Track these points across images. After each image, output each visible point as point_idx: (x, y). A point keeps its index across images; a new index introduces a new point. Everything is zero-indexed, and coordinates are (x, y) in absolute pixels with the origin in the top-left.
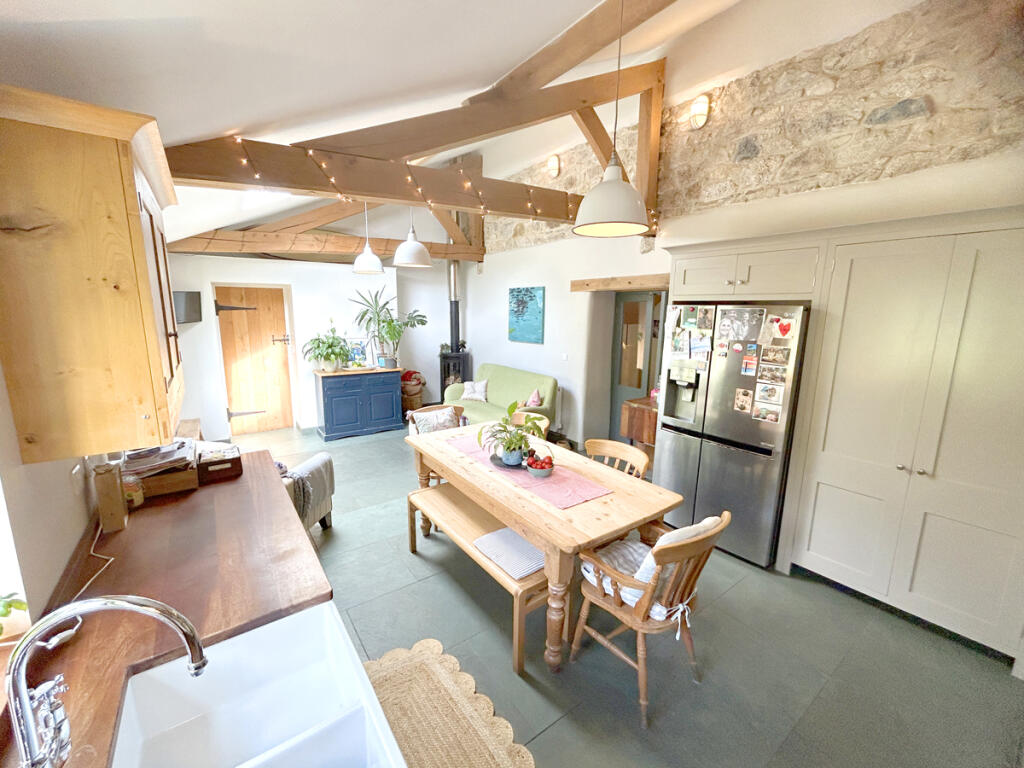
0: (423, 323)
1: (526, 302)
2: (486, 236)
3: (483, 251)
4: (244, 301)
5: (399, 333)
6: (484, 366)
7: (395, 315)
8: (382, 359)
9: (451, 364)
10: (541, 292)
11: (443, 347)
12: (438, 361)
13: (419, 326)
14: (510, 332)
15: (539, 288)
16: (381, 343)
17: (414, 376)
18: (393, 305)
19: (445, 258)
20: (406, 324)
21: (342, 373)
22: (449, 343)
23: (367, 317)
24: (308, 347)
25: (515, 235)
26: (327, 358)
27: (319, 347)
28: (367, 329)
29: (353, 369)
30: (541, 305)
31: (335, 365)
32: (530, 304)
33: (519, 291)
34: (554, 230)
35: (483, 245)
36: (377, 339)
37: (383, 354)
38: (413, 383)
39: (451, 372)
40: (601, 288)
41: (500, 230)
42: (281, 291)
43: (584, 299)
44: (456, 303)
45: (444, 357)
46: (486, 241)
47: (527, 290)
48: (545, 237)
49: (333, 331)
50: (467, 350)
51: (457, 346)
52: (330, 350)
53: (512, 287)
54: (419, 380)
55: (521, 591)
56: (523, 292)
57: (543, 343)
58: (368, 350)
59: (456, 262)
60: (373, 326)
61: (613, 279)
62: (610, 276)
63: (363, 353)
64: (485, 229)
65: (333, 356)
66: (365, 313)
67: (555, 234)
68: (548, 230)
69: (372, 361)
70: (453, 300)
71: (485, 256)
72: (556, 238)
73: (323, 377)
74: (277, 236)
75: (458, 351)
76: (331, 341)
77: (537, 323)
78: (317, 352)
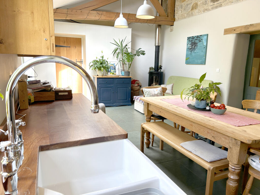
0: (143, 54)
1: (197, 43)
2: (176, 12)
3: (174, 20)
4: (65, 43)
5: (132, 59)
6: (171, 78)
7: (129, 50)
8: (123, 72)
9: (154, 77)
10: (206, 37)
11: (150, 68)
12: (147, 76)
13: (141, 56)
14: (186, 60)
15: (205, 35)
16: (123, 64)
17: (136, 82)
18: (129, 46)
19: (155, 23)
20: (135, 55)
21: (106, 77)
22: (153, 67)
23: (117, 52)
24: (92, 64)
25: (192, 9)
26: (100, 69)
27: (96, 64)
28: (117, 57)
29: (110, 75)
30: (205, 44)
31: (103, 73)
32: (199, 44)
33: (193, 38)
34: (215, 3)
35: (174, 17)
36: (121, 61)
37: (124, 70)
38: (136, 85)
39: (154, 81)
40: (243, 31)
41: (184, 8)
42: (81, 39)
43: (232, 38)
44: (159, 46)
45: (151, 74)
46: (176, 15)
47: (198, 37)
48: (210, 8)
49: (103, 57)
50: (162, 70)
51: (158, 68)
52: (101, 65)
53: (189, 36)
54: (138, 84)
55: (212, 168)
56: (195, 38)
57: (205, 64)
58: (117, 67)
59: (159, 26)
60: (120, 56)
61: (251, 25)
62: (249, 24)
63: (115, 69)
64: (176, 9)
65: (102, 68)
66: (116, 50)
67: (215, 5)
68: (212, 4)
69: (119, 73)
70: (157, 45)
71: (175, 23)
72: (216, 7)
73: (97, 78)
74: (81, 12)
75: (158, 70)
76: (102, 61)
77: (202, 54)
78: (96, 66)
